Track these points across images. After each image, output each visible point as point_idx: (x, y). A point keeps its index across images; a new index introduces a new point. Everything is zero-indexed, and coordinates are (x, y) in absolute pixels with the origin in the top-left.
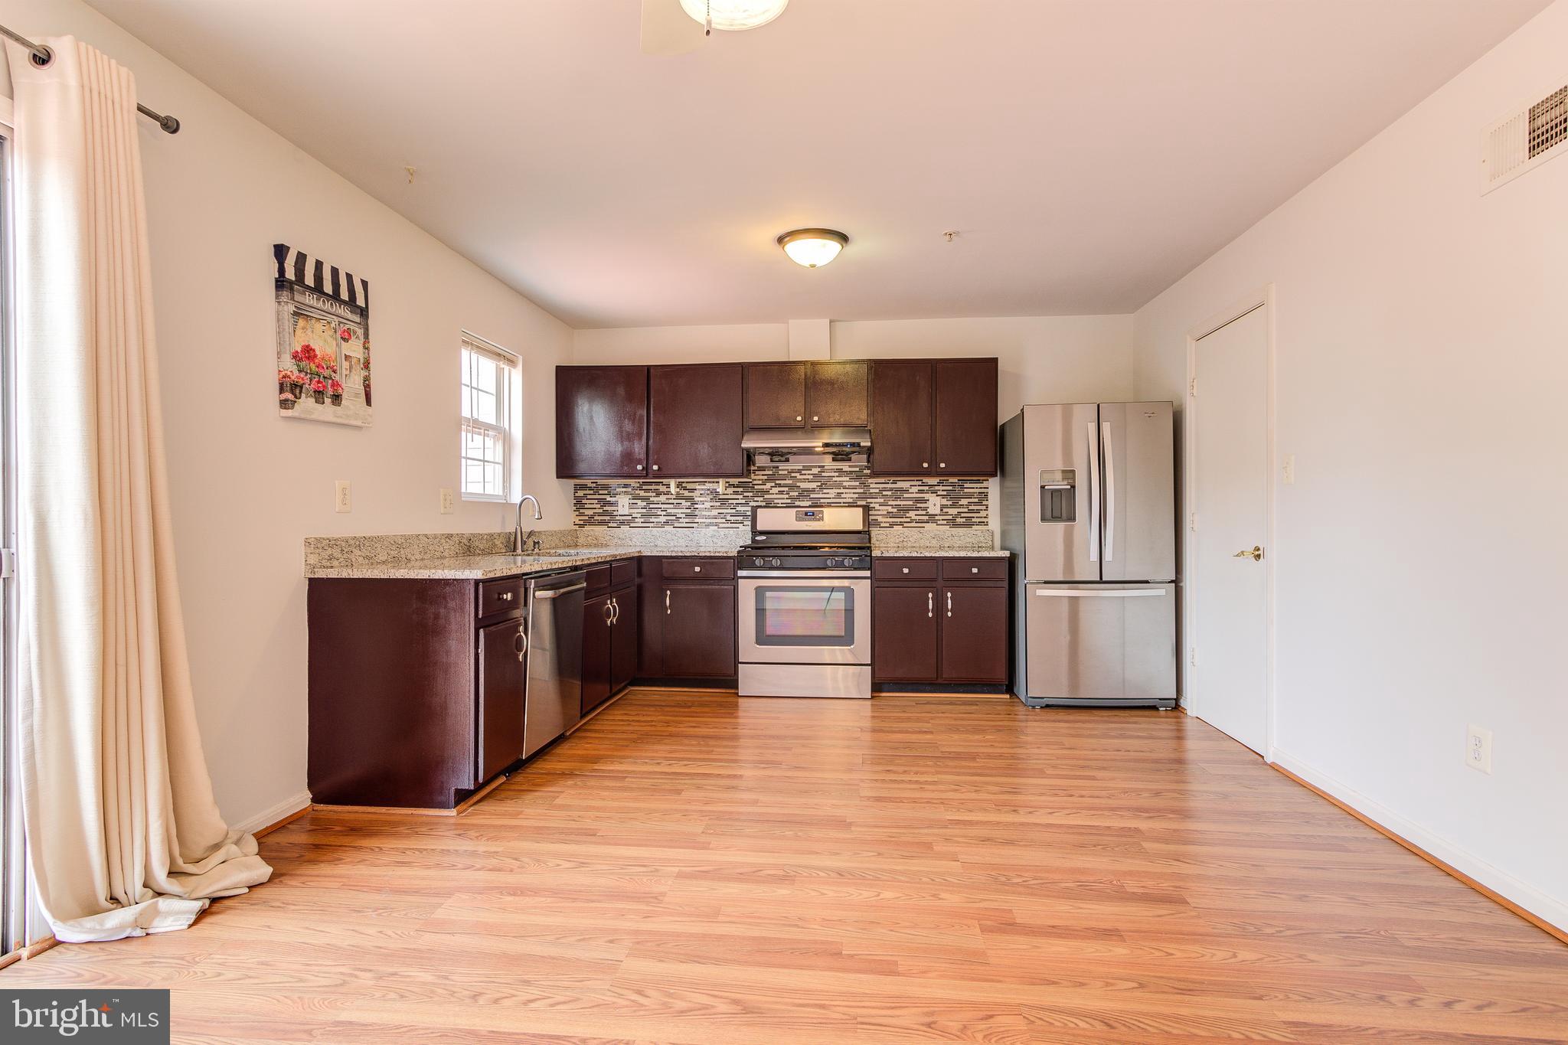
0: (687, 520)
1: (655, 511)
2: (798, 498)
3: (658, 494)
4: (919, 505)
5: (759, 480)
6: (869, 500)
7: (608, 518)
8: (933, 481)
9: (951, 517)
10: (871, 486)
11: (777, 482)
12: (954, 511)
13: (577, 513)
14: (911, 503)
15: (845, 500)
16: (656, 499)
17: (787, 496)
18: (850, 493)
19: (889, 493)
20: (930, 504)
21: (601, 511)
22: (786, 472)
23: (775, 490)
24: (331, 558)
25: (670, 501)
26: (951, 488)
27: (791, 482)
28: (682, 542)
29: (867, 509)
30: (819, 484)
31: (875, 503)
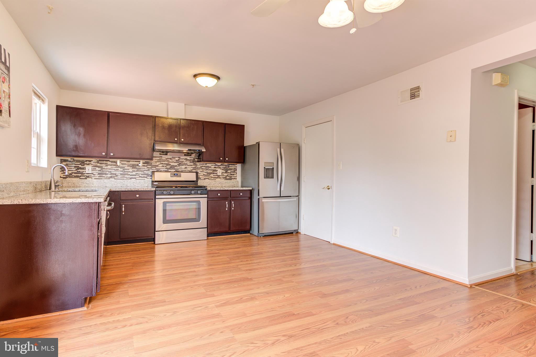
2: (170, 168)
3: (107, 166)
4: (214, 172)
5: (154, 161)
6: (197, 170)
7: (80, 175)
8: (219, 164)
9: (225, 176)
10: (198, 165)
11: (162, 162)
12: (226, 174)
13: (62, 172)
14: (212, 171)
15: (188, 170)
16: (105, 167)
17: (165, 168)
18: (190, 167)
19: (204, 168)
20: (218, 172)
21: (76, 171)
22: (165, 159)
23: (161, 165)
25: (113, 168)
26: (225, 167)
27: (167, 162)
28: (119, 185)
29: (197, 173)
30: (178, 164)
31: (199, 171)
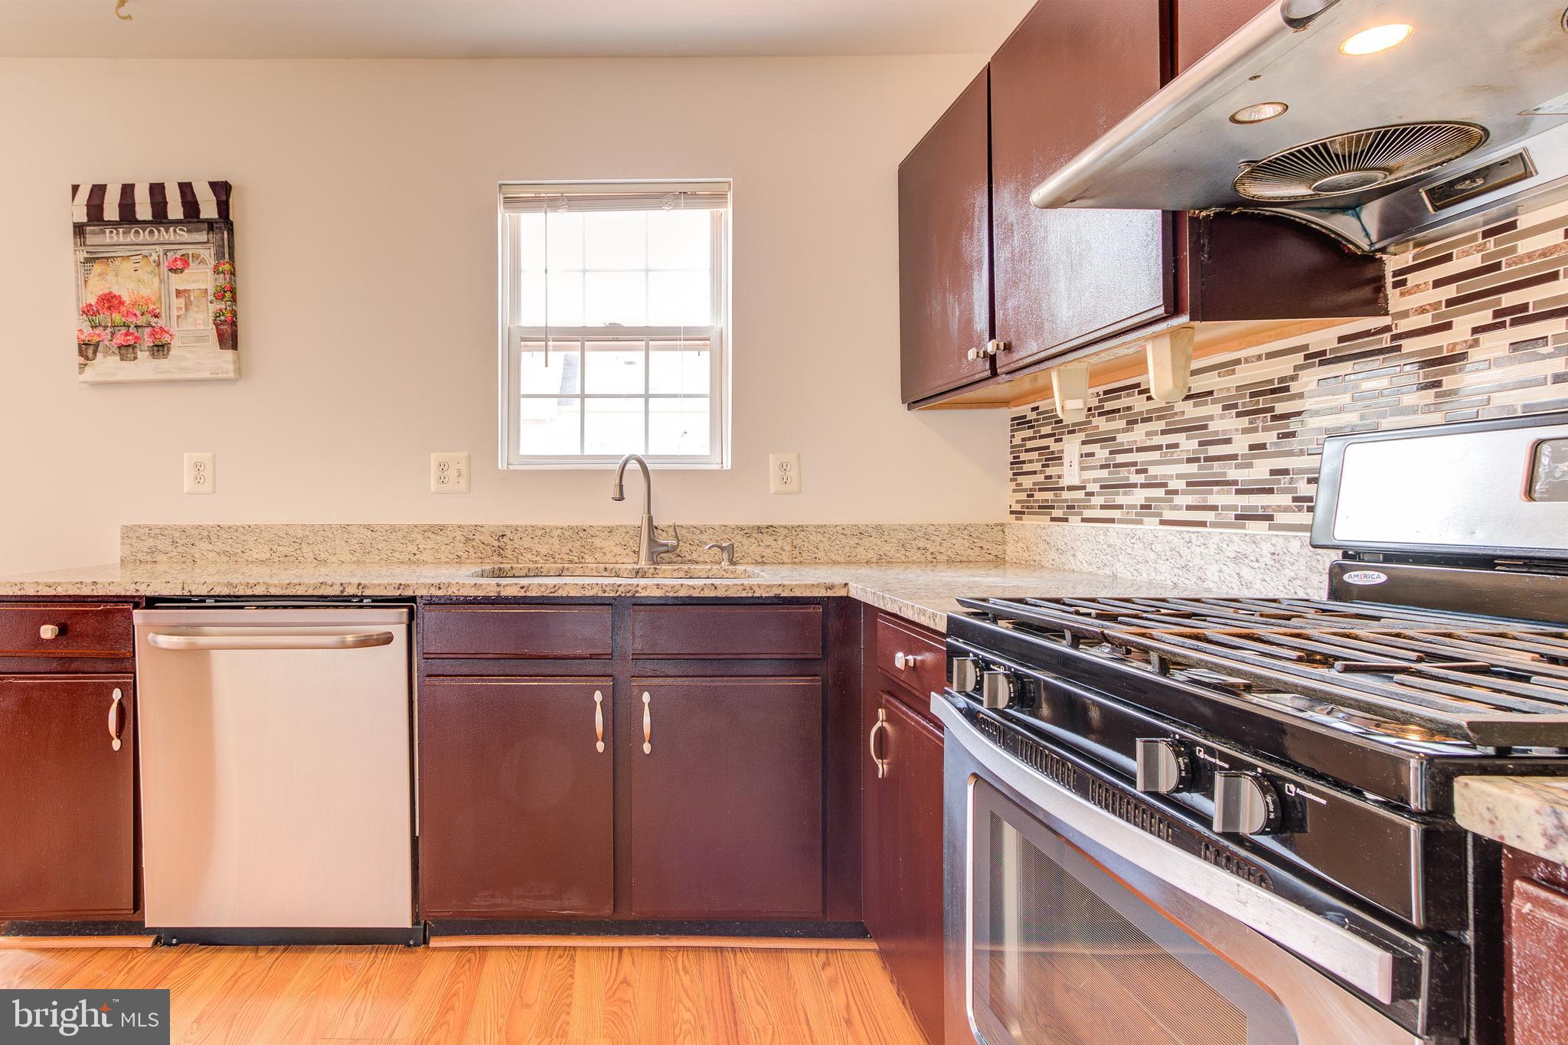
0: (1190, 500)
1: (1124, 472)
5: (1422, 310)
7: (1052, 495)
13: (1014, 486)
21: (1043, 479)
24: (152, 551)
